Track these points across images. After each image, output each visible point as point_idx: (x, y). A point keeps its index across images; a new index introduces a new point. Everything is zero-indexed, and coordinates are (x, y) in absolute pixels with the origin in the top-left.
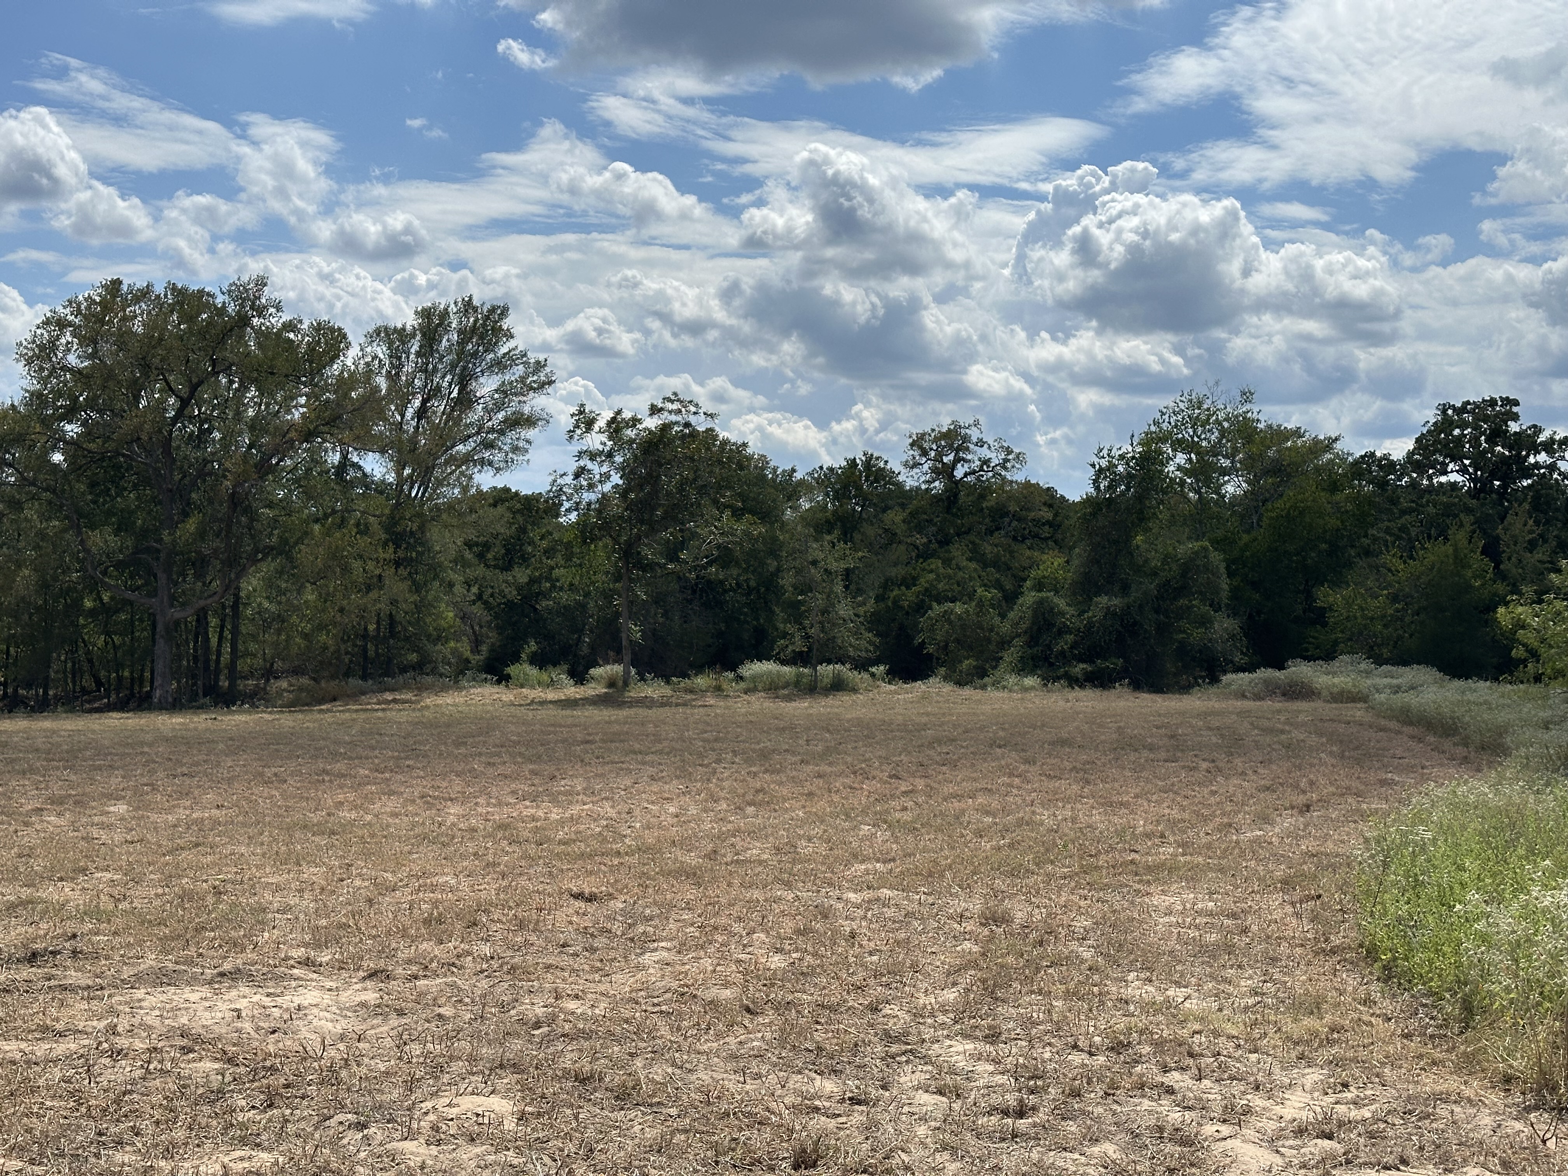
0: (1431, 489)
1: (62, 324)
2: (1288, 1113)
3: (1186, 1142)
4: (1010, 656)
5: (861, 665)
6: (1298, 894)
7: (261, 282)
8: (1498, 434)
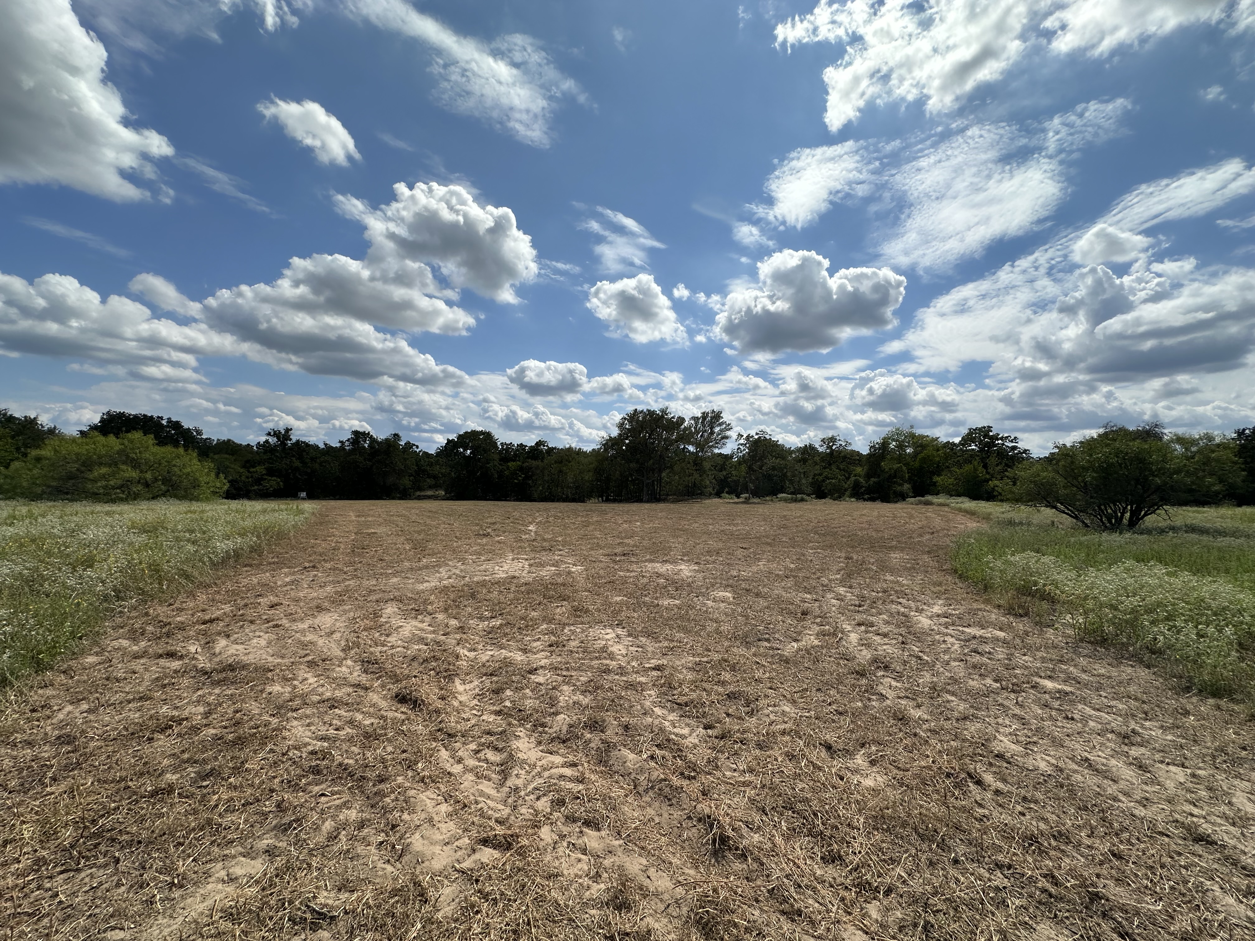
0: (967, 450)
1: (625, 419)
2: (934, 611)
3: (906, 616)
4: (848, 493)
5: (809, 495)
6: (932, 555)
7: (667, 408)
8: (986, 435)
